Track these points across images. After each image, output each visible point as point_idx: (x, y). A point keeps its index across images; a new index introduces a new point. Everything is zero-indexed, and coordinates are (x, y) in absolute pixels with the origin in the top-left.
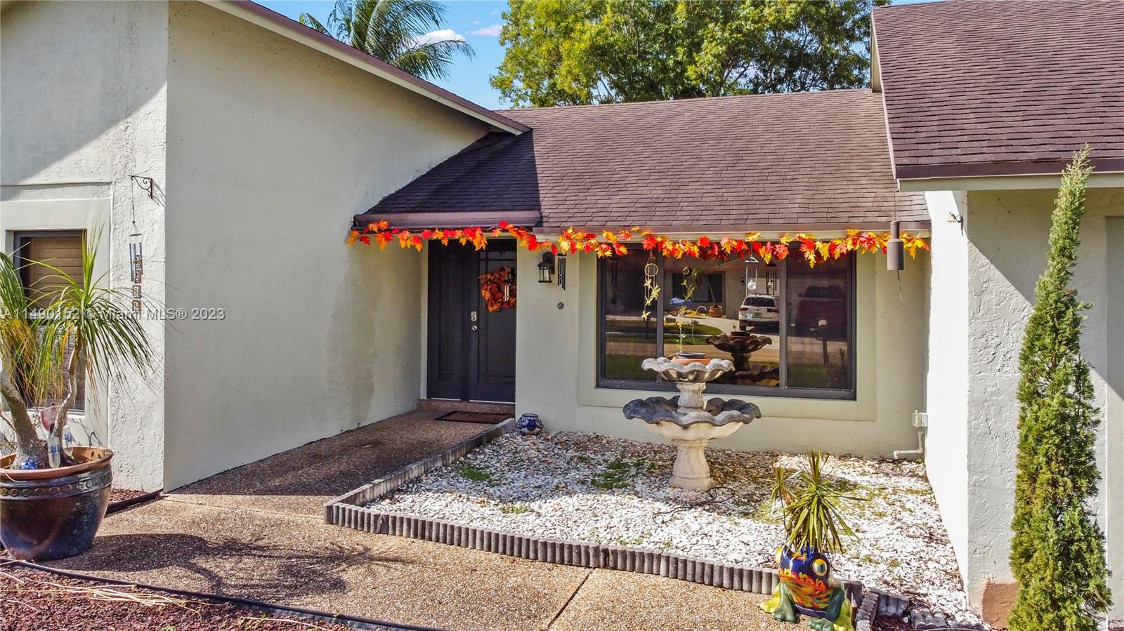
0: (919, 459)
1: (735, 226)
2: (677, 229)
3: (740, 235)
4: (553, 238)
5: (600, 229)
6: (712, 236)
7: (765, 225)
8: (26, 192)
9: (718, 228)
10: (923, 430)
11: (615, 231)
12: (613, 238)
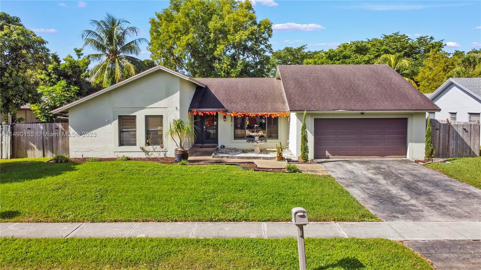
0: (288, 148)
1: (261, 112)
2: (252, 112)
3: (262, 113)
4: (230, 114)
5: (239, 112)
6: (258, 113)
7: (266, 112)
8: (147, 109)
9: (258, 112)
10: (289, 143)
11: (241, 112)
12: (241, 114)
